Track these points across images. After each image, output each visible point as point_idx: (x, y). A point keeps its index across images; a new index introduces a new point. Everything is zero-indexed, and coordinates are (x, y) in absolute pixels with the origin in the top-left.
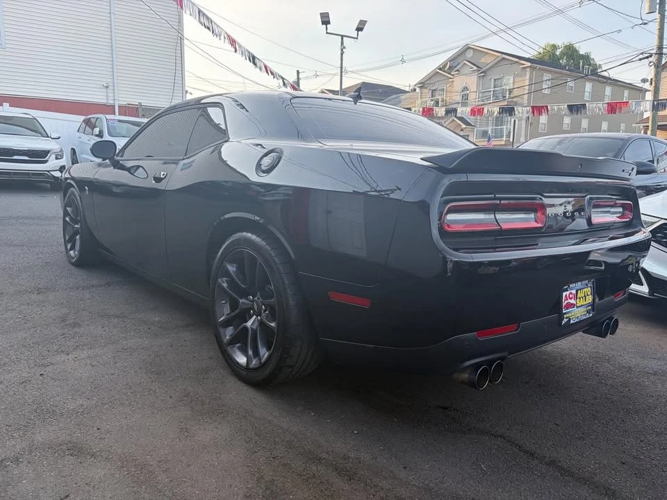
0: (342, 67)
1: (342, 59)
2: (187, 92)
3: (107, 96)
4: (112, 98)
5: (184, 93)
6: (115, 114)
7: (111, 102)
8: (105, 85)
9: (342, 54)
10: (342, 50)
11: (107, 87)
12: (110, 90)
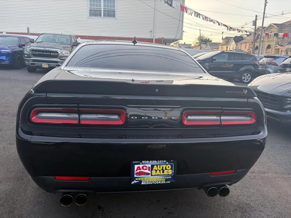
0: (264, 13)
1: (265, 9)
2: (183, 31)
3: (151, 35)
4: (153, 36)
5: (182, 32)
6: (153, 43)
7: (152, 37)
8: (151, 31)
9: (265, 6)
10: (265, 4)
11: (151, 32)
12: (152, 33)
